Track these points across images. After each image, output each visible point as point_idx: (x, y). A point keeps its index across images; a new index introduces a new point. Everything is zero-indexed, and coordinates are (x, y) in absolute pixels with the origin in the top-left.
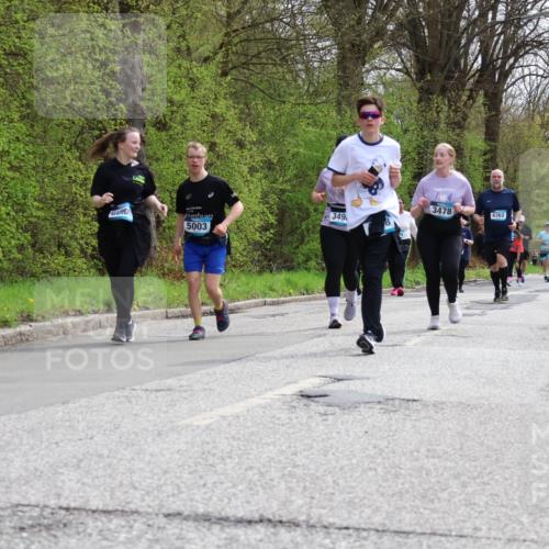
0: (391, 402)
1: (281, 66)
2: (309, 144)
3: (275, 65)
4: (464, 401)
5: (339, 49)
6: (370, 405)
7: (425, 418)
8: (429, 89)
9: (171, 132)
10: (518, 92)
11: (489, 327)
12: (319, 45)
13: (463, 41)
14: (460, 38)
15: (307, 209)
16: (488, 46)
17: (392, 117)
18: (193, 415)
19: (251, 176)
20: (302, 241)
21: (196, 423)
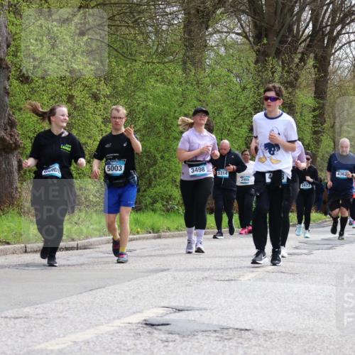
0: (226, 331)
1: (133, 28)
2: (157, 99)
3: (128, 27)
4: (291, 331)
5: (185, 14)
6: (206, 333)
7: (255, 345)
8: (264, 52)
9: (33, 85)
10: (344, 56)
11: (315, 265)
12: (168, 10)
13: (296, 9)
14: (293, 7)
15: (155, 156)
16: (318, 15)
17: (232, 75)
18: (47, 341)
19: (105, 126)
20: (149, 185)
21: (50, 348)
